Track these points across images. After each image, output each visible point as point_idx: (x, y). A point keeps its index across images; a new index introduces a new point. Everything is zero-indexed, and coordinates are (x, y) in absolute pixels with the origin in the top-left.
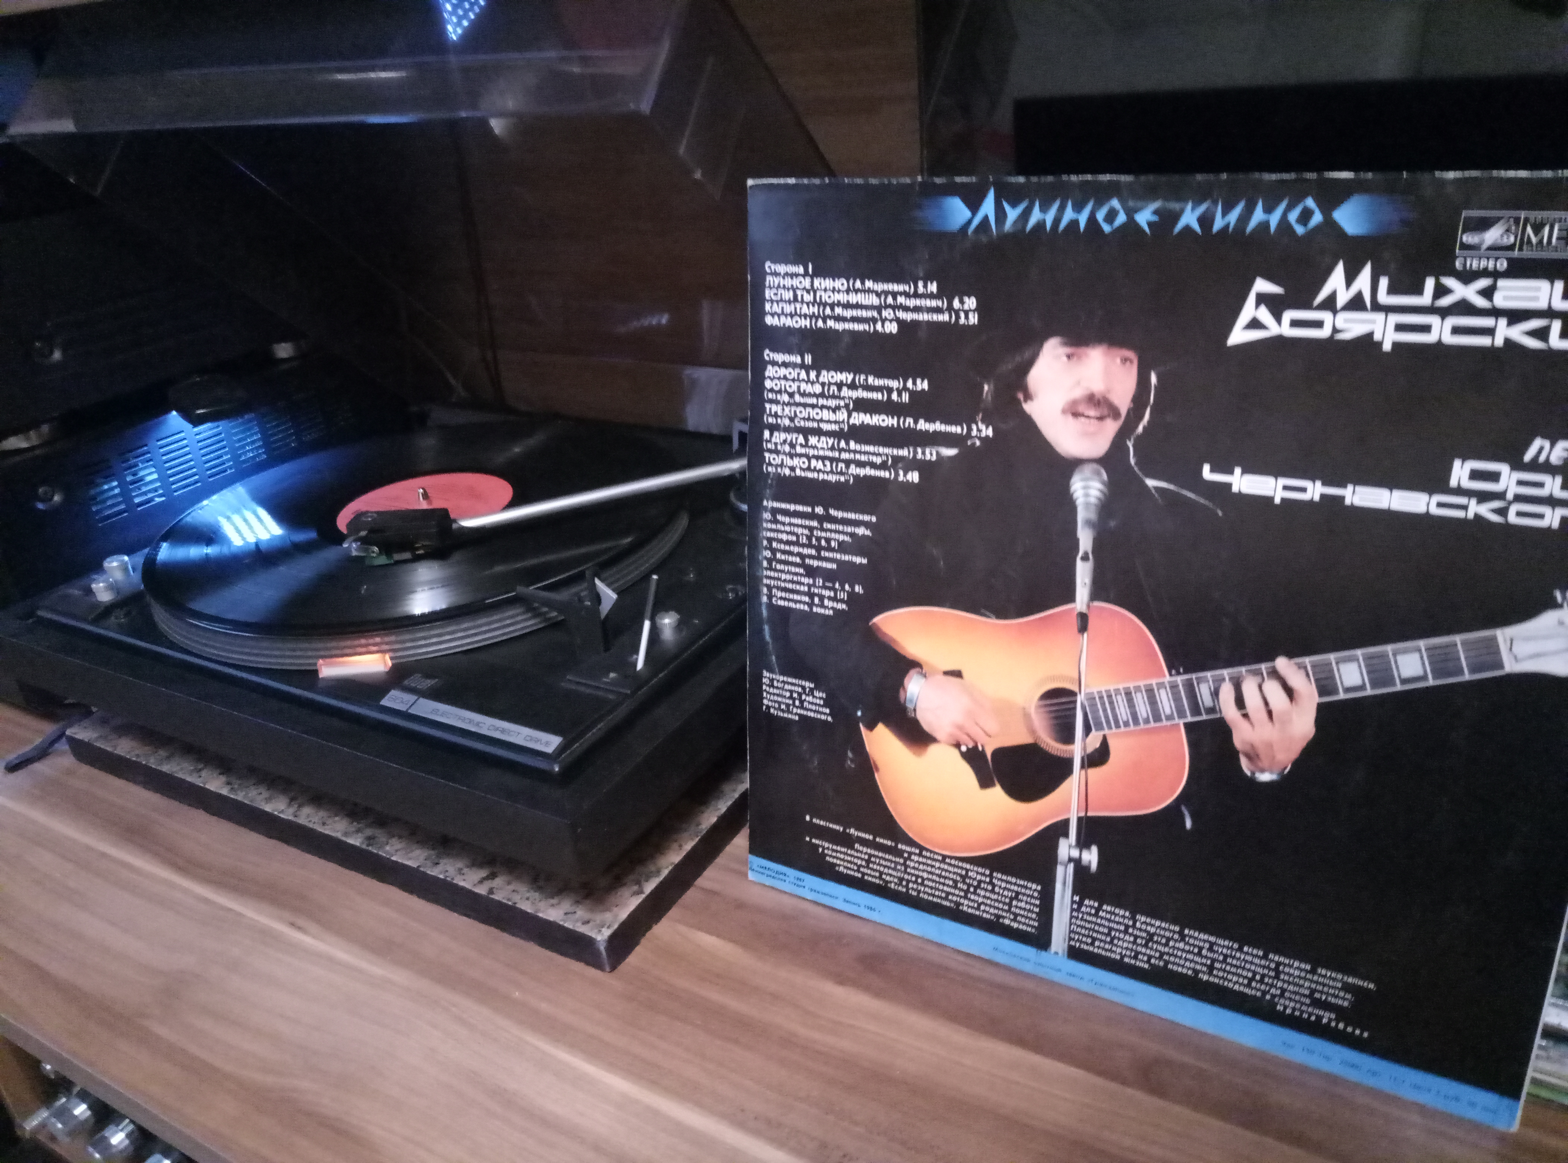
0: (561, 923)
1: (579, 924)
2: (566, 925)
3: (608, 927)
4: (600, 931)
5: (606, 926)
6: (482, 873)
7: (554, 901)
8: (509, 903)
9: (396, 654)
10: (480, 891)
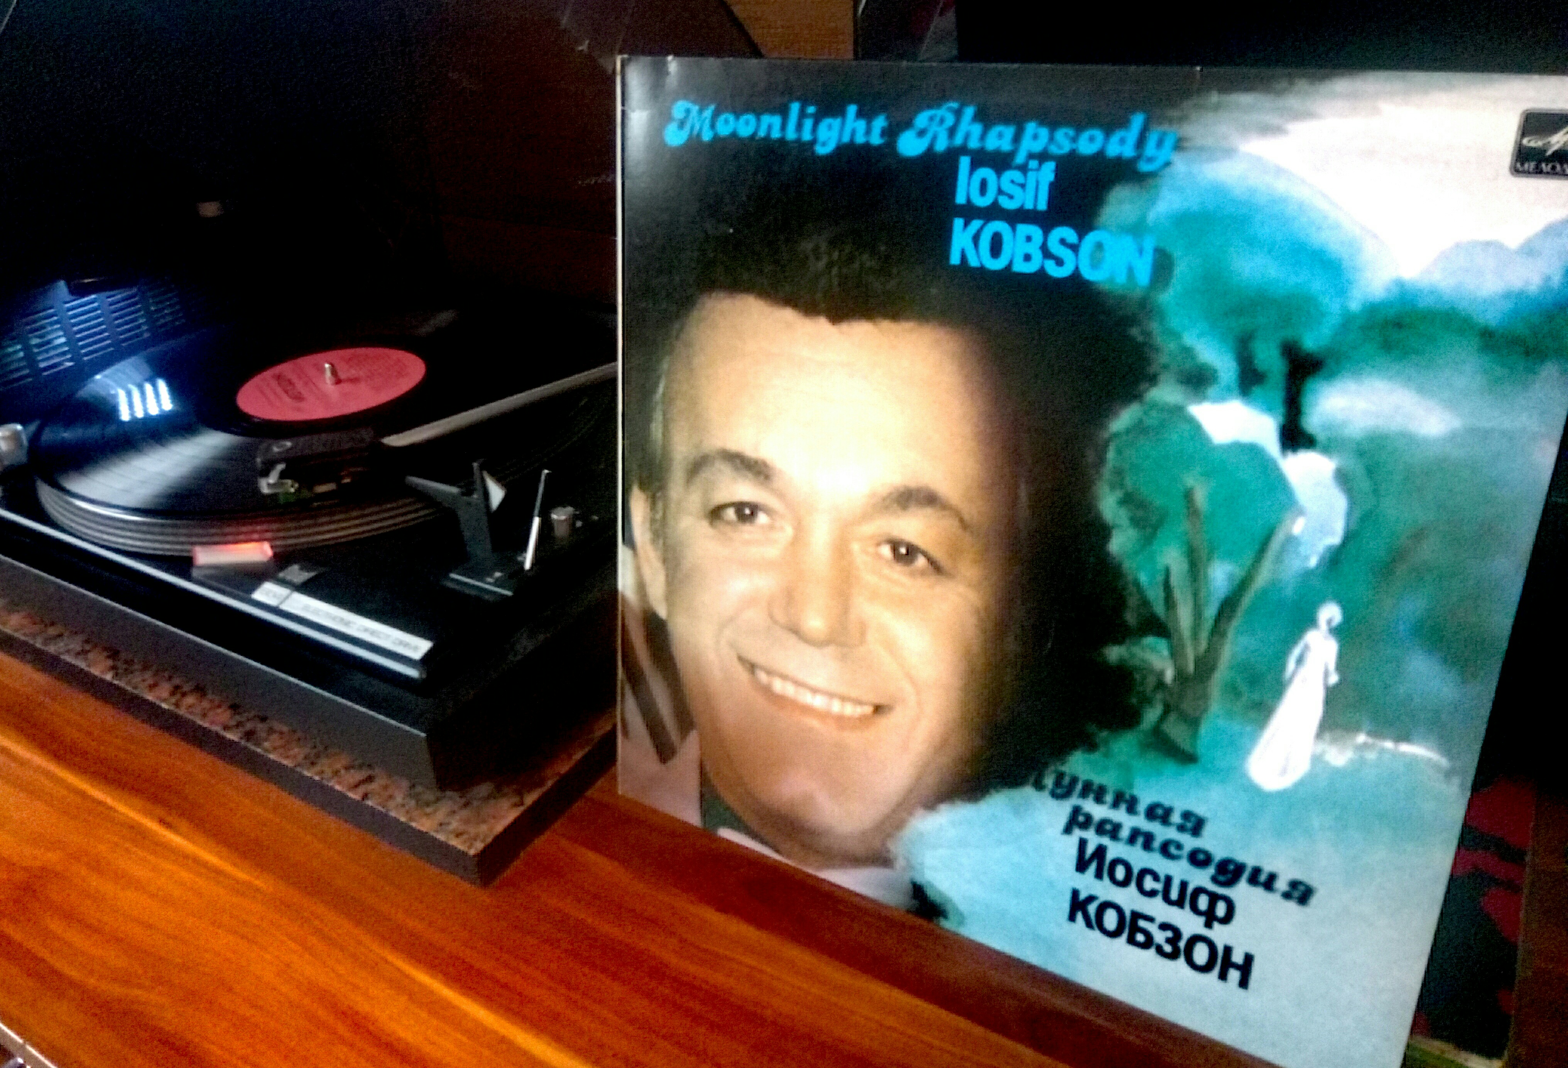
0: (433, 834)
1: (451, 836)
2: (438, 836)
3: (481, 841)
4: (472, 843)
5: (478, 839)
6: (359, 775)
7: (429, 810)
8: (383, 810)
9: (278, 543)
10: (354, 796)
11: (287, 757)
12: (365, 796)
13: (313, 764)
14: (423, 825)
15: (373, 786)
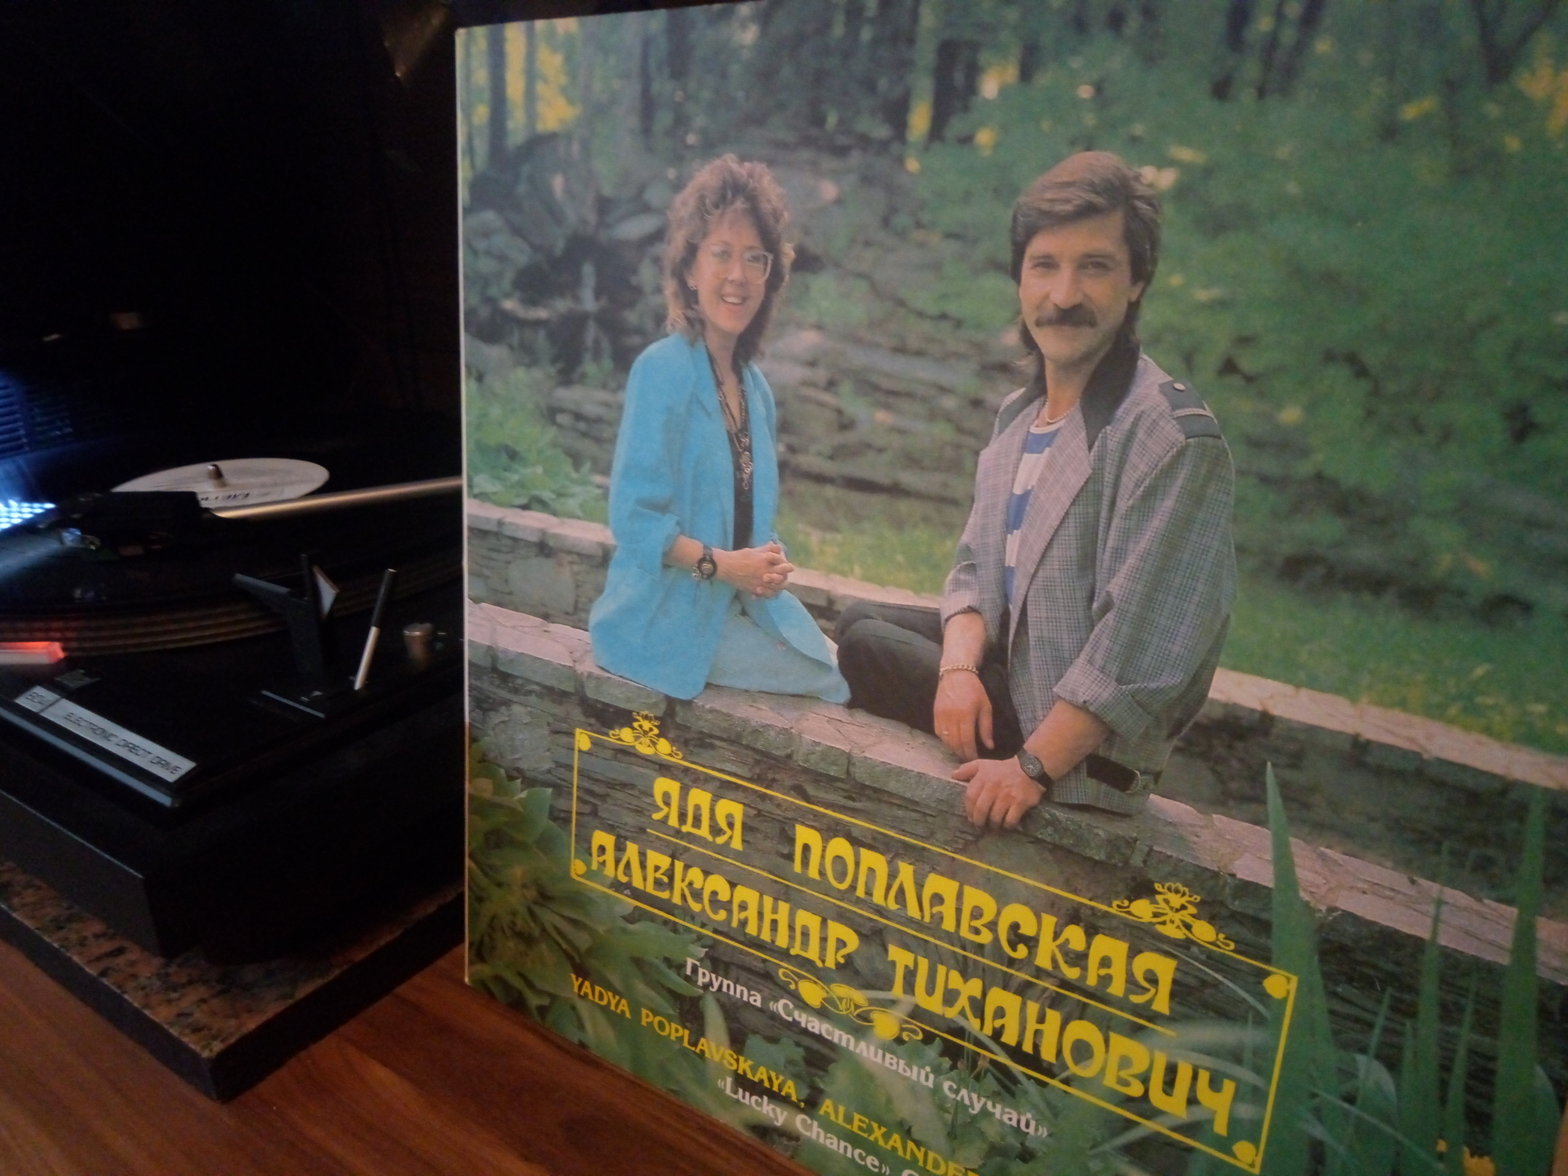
0: (166, 1027)
1: (187, 1031)
2: (171, 1031)
3: (222, 1041)
4: (210, 1044)
5: (221, 1038)
6: (107, 946)
7: (174, 995)
8: (118, 991)
9: (74, 645)
10: (92, 971)
11: (32, 918)
12: (103, 974)
13: (60, 928)
14: (161, 1015)
15: (121, 960)
